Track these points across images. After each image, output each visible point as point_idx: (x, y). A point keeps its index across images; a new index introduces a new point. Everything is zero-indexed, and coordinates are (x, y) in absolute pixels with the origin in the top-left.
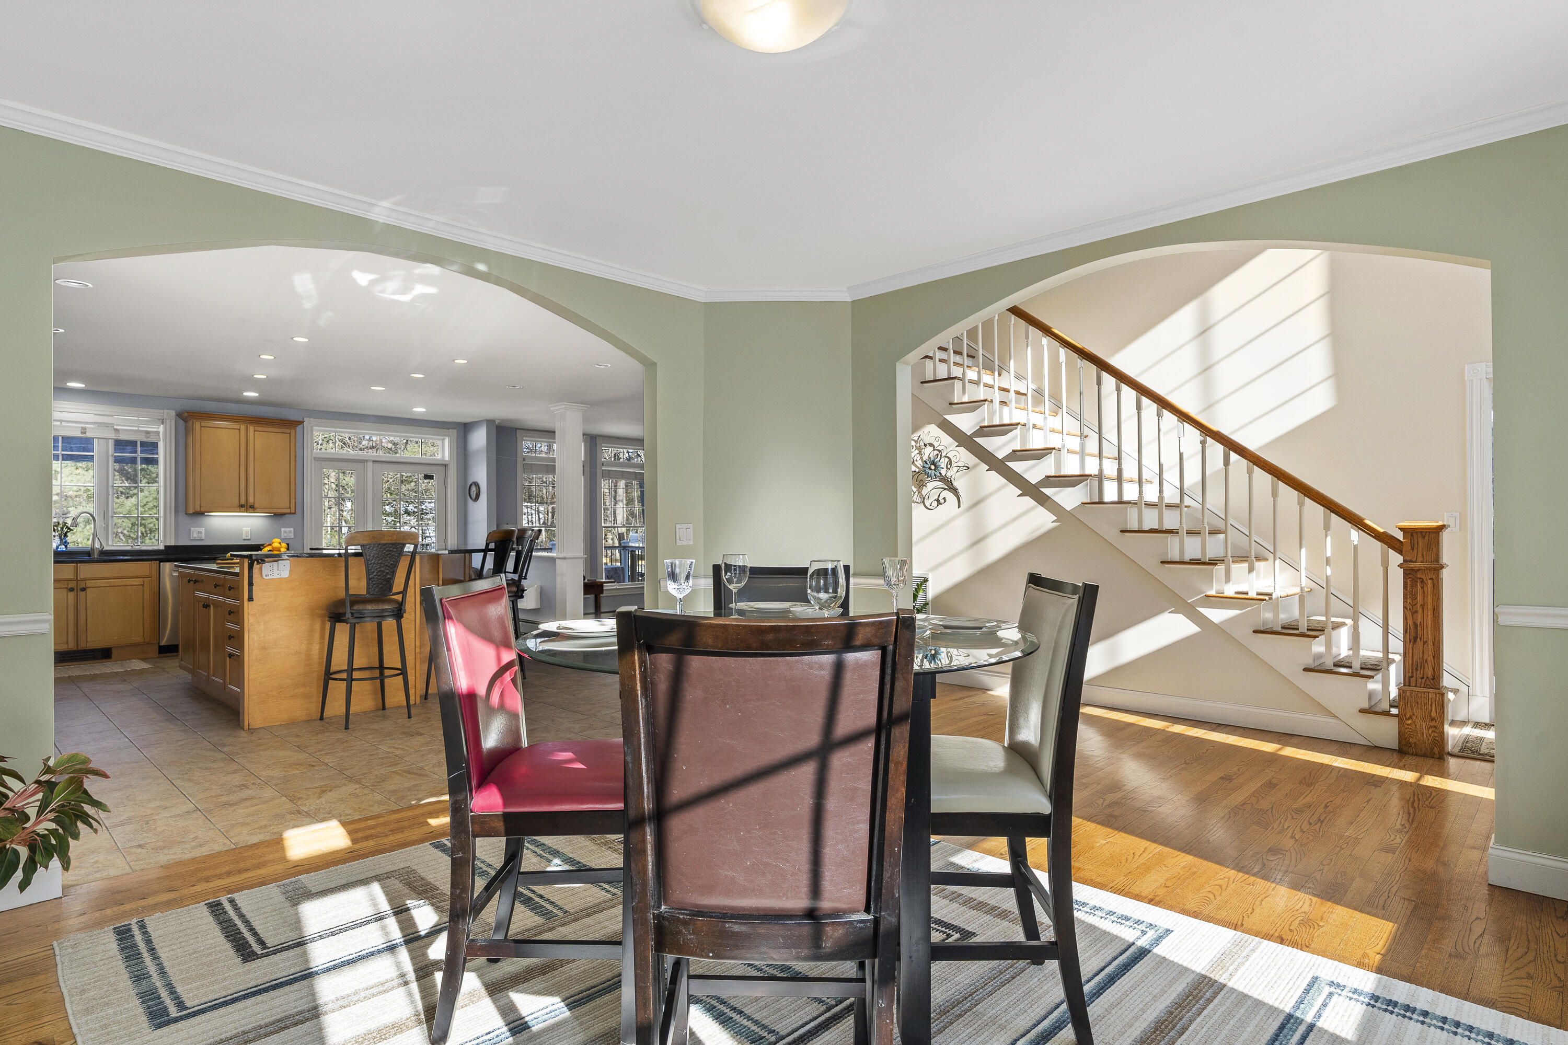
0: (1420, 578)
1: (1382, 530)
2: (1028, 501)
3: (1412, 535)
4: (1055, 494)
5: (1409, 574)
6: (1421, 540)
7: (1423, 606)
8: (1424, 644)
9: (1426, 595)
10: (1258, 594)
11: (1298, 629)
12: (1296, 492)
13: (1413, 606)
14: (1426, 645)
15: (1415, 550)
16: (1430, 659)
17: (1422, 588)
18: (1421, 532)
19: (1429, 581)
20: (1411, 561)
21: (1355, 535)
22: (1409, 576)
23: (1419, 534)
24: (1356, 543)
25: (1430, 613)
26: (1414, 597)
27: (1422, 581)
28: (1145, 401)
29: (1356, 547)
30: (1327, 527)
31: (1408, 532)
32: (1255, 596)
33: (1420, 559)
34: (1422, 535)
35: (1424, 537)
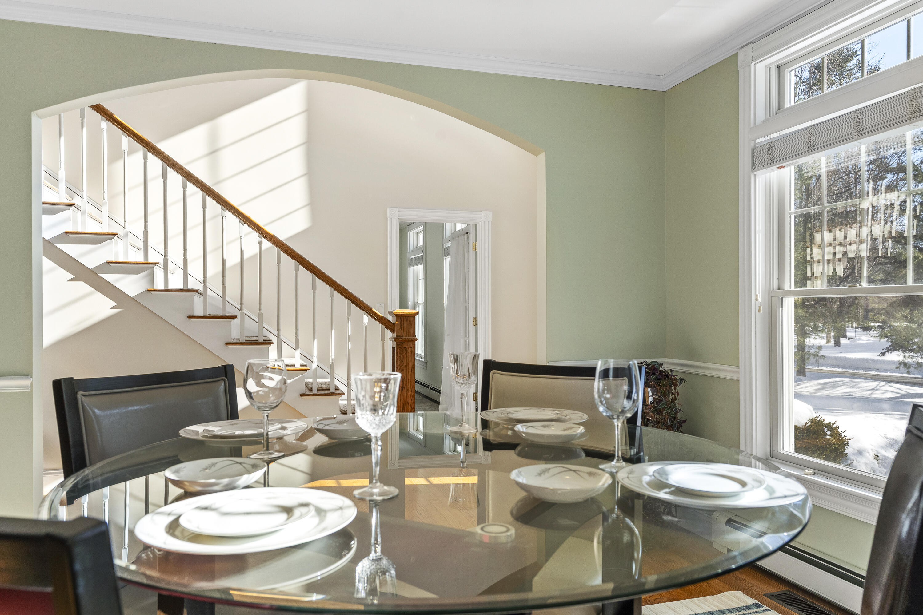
0: (405, 347)
1: (382, 316)
2: (83, 287)
3: (401, 319)
4: (117, 280)
5: (399, 345)
6: (405, 322)
7: (406, 366)
8: (407, 391)
9: (408, 358)
10: (301, 366)
11: (329, 390)
12: (329, 287)
13: (401, 366)
14: (408, 392)
15: (402, 328)
16: (410, 400)
17: (406, 354)
18: (406, 316)
19: (410, 349)
20: (400, 336)
21: (366, 319)
22: (400, 346)
23: (405, 317)
24: (366, 324)
25: (410, 370)
26: (402, 361)
27: (406, 350)
28: (190, 186)
29: (366, 327)
30: (349, 314)
31: (399, 316)
32: (299, 368)
33: (405, 335)
34: (406, 318)
35: (407, 320)
